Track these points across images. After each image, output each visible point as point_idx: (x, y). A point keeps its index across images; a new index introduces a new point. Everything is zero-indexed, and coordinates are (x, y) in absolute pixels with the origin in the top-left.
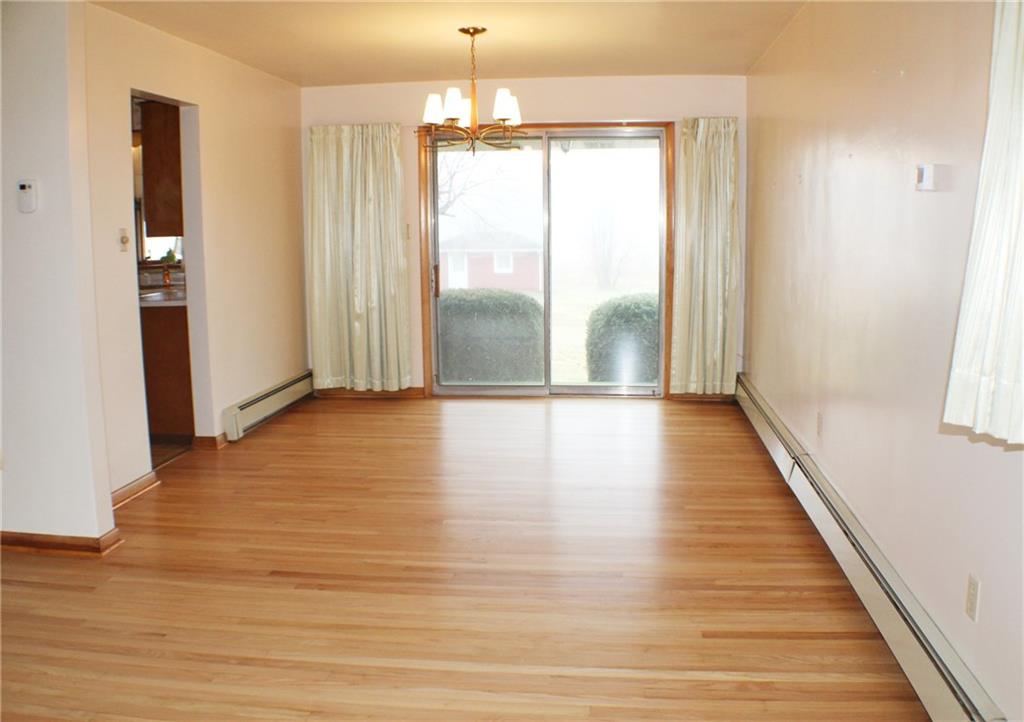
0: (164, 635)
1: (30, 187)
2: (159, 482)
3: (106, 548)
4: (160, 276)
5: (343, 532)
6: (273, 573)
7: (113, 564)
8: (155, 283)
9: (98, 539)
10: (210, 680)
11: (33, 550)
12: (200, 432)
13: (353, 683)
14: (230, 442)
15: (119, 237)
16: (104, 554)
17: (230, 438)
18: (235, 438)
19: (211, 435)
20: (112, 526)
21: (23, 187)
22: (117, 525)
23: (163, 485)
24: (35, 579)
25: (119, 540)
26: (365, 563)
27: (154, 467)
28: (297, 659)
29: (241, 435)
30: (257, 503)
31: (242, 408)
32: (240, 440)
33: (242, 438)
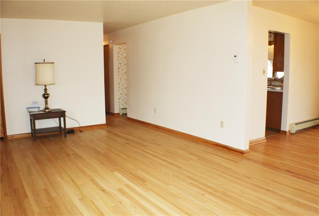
0: (250, 178)
1: (237, 56)
2: (266, 140)
3: (245, 154)
4: (280, 83)
5: (314, 165)
6: (287, 171)
7: (245, 158)
8: (278, 85)
9: (243, 151)
10: (256, 192)
11: (227, 150)
12: (282, 129)
13: (294, 205)
14: (291, 133)
15: (262, 71)
16: (244, 155)
17: (291, 132)
18: (293, 133)
19: (285, 130)
20: (248, 148)
21: (235, 56)
22: (249, 148)
23: (267, 141)
24: (225, 157)
25: (249, 152)
26: (316, 175)
27: (265, 136)
28: (282, 194)
29: (295, 132)
30: (291, 151)
31: (296, 124)
32: (294, 133)
33: (295, 133)
